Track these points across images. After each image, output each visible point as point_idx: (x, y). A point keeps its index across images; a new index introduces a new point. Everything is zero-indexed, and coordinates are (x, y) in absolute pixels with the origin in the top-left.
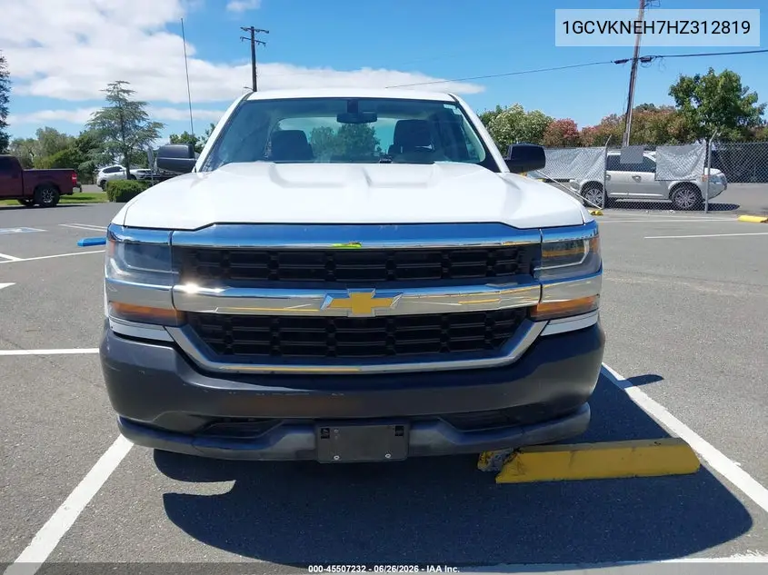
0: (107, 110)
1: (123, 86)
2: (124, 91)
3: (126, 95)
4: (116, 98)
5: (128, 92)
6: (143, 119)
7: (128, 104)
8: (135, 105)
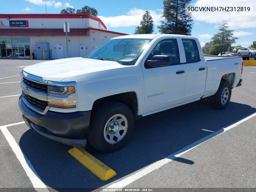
0: (218, 34)
1: (226, 25)
2: (226, 27)
3: (226, 28)
4: (222, 29)
5: (227, 27)
6: (231, 36)
7: (226, 31)
8: (229, 31)
